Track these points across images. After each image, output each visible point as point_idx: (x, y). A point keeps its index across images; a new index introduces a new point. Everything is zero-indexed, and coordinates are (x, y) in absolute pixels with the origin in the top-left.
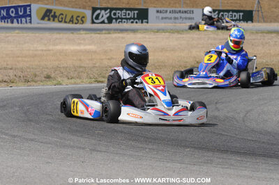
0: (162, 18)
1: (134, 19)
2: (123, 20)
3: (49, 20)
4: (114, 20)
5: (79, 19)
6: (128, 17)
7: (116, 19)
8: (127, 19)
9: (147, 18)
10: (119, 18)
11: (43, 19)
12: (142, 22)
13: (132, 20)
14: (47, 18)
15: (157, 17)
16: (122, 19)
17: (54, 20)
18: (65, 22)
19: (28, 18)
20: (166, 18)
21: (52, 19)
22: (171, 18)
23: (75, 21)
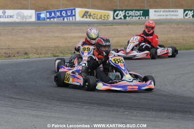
0: (158, 15)
1: (140, 16)
2: (134, 17)
3: (87, 18)
4: (128, 17)
5: (106, 17)
6: (136, 15)
7: (129, 16)
8: (136, 16)
9: (148, 15)
10: (130, 16)
11: (83, 17)
12: (145, 18)
13: (139, 17)
14: (85, 17)
15: (155, 15)
16: (132, 16)
17: (90, 18)
18: (97, 19)
19: (74, 17)
20: (160, 15)
21: (88, 17)
22: (164, 15)
23: (103, 18)
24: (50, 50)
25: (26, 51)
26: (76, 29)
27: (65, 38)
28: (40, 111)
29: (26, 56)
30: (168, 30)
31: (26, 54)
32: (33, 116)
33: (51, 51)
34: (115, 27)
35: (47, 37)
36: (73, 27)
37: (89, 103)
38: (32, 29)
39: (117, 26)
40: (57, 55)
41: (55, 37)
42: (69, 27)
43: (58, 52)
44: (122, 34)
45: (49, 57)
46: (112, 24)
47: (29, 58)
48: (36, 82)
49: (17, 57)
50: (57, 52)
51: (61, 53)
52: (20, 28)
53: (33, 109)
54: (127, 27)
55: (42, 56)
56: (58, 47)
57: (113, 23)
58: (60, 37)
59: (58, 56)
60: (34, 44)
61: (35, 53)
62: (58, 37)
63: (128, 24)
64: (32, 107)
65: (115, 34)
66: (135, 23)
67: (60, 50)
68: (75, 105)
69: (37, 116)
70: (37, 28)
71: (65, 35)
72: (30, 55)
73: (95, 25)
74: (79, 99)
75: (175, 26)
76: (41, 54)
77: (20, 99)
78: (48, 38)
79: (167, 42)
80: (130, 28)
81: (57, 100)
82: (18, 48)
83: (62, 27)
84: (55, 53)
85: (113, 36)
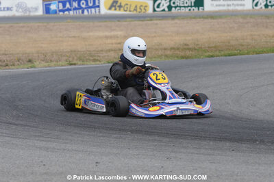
0: (217, 6)
1: (191, 6)
2: (182, 8)
3: (116, 9)
4: (173, 9)
5: (143, 8)
6: (185, 5)
7: (175, 7)
8: (185, 7)
9: (203, 6)
10: (178, 6)
11: (110, 9)
12: (199, 9)
13: (189, 8)
14: (113, 8)
15: (212, 5)
16: (180, 7)
17: (120, 10)
18: (130, 11)
19: (97, 9)
20: (220, 5)
21: (118, 8)
23: (139, 10)
24: (64, 56)
25: (30, 58)
26: (100, 26)
27: (84, 39)
28: (50, 141)
29: (30, 65)
30: (231, 26)
31: (30, 61)
32: (40, 148)
33: (65, 58)
34: (156, 22)
35: (60, 37)
36: (97, 23)
37: (120, 130)
38: (38, 26)
39: (158, 22)
40: (73, 63)
41: (70, 37)
42: (91, 24)
43: (75, 58)
44: (167, 32)
45: (62, 66)
46: (151, 18)
47: (35, 67)
48: (45, 101)
49: (18, 67)
50: (73, 58)
51: (80, 59)
52: (21, 25)
53: (41, 139)
54: (173, 22)
55: (52, 64)
56: (75, 51)
57: (153, 17)
58: (79, 37)
59: (75, 64)
60: (42, 47)
61: (43, 61)
62: (74, 37)
63: (174, 18)
64: (40, 136)
65: (155, 32)
66: (184, 17)
67: (78, 55)
68: (101, 132)
69: (47, 149)
70: (45, 24)
71: (85, 34)
72: (36, 64)
73: (128, 20)
74: (105, 124)
75: (241, 20)
76: (51, 61)
77: (22, 125)
78: (61, 39)
79: (229, 43)
80: (176, 23)
81: (75, 126)
82: (18, 54)
83: (81, 23)
84: (71, 59)
85: (153, 35)
